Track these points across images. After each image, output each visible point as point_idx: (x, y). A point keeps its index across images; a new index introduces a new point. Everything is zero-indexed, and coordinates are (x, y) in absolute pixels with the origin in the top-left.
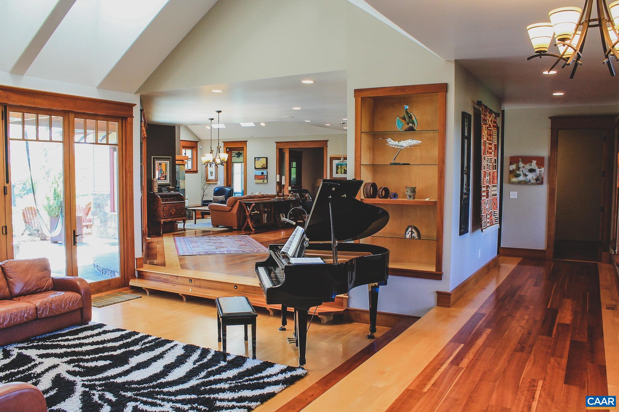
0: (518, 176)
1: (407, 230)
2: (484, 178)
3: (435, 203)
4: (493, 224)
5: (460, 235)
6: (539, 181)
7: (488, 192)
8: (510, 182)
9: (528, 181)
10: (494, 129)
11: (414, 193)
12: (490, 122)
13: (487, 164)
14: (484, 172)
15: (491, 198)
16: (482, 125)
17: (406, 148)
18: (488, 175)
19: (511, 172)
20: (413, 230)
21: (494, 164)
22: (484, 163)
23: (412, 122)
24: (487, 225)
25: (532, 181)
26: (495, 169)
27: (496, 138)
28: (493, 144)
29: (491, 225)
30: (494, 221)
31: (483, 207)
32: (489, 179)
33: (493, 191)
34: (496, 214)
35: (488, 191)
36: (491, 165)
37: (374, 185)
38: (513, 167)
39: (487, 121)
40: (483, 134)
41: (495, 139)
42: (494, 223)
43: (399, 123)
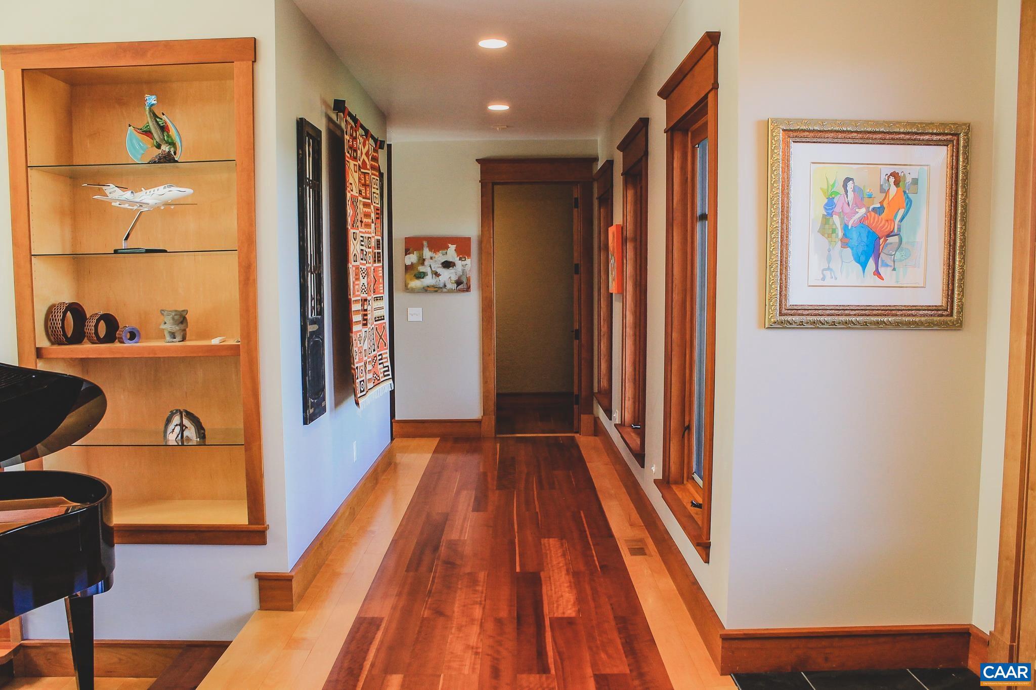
0: (421, 276)
1: (169, 421)
2: (357, 283)
3: (236, 349)
4: (379, 382)
5: (305, 423)
6: (462, 285)
7: (365, 313)
8: (407, 289)
9: (441, 286)
10: (373, 174)
11: (182, 326)
12: (364, 157)
13: (362, 250)
14: (354, 268)
15: (373, 326)
16: (347, 159)
17: (156, 209)
18: (364, 275)
19: (408, 268)
20: (186, 422)
21: (376, 251)
22: (354, 247)
23: (170, 141)
24: (367, 387)
25: (449, 286)
26: (379, 261)
27: (377, 194)
28: (372, 207)
29: (375, 384)
30: (382, 375)
31: (355, 349)
32: (366, 284)
33: (376, 309)
34: (386, 360)
35: (366, 310)
36: (369, 252)
37: (76, 310)
38: (412, 258)
39: (359, 152)
40: (351, 181)
41: (377, 196)
42: (381, 380)
43: (134, 141)
